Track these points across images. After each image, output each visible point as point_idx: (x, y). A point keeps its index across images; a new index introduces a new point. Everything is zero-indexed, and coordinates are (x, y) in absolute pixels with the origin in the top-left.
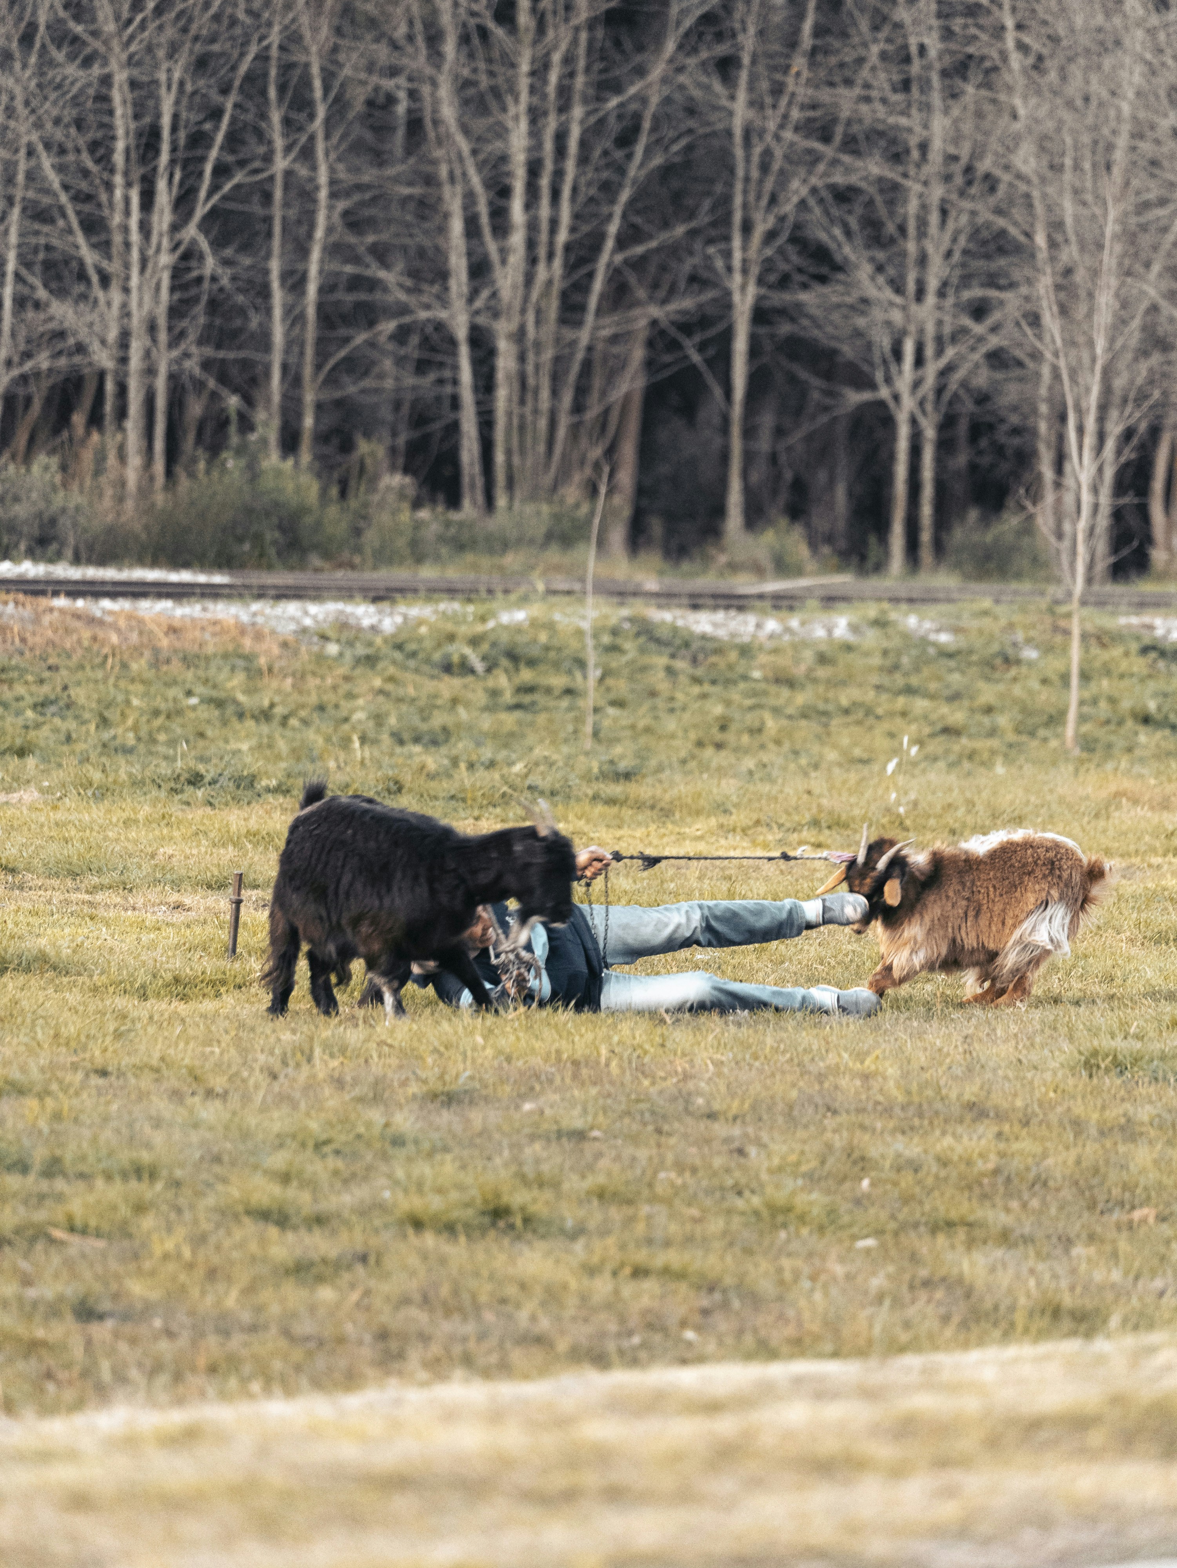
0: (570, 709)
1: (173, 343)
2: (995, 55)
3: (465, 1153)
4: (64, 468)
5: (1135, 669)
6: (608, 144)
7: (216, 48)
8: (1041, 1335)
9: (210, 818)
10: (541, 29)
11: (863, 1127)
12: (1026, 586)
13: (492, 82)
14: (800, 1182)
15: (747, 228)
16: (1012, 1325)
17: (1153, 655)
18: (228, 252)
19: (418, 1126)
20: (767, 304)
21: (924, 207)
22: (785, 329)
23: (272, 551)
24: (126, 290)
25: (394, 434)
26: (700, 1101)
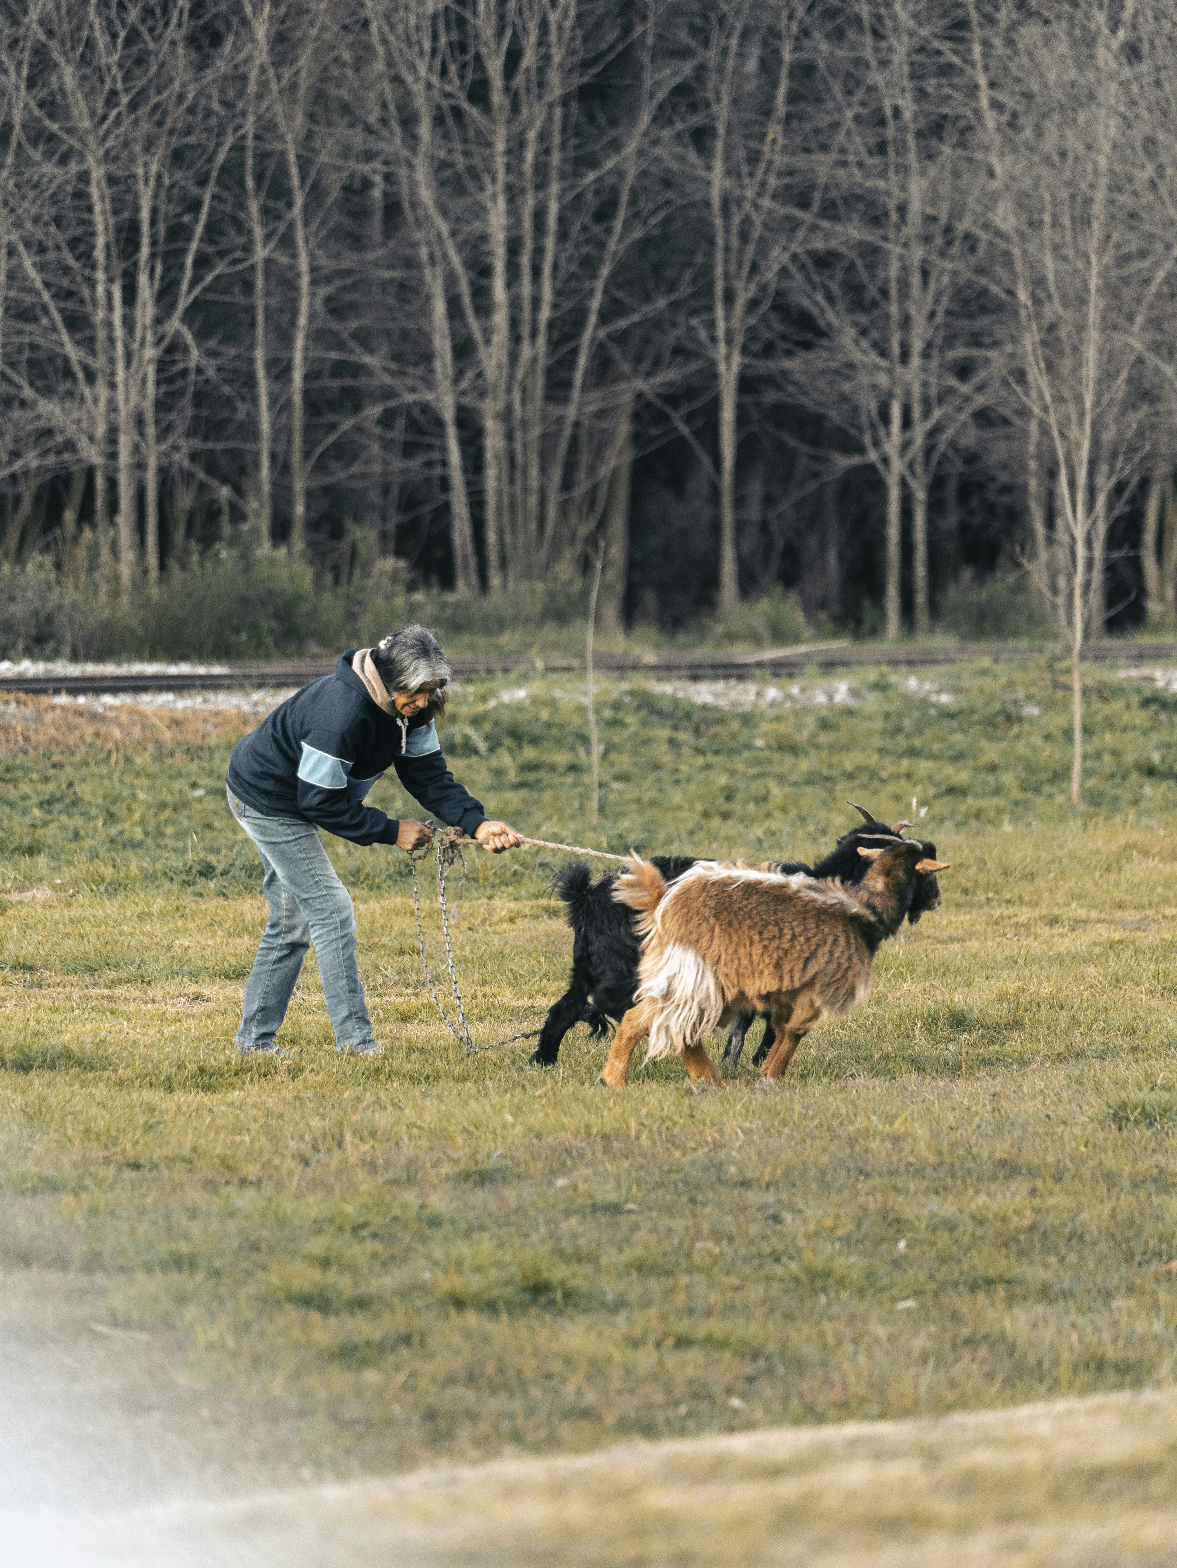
0: (575, 785)
1: (161, 437)
2: (970, 114)
3: (503, 1232)
4: (58, 566)
5: (1137, 722)
6: (588, 220)
7: (191, 140)
8: (1086, 1390)
9: (224, 908)
10: (515, 108)
11: (896, 1189)
12: (1024, 643)
13: (469, 162)
14: (838, 1246)
15: (729, 298)
16: (1057, 1381)
17: (1154, 707)
18: (212, 343)
19: (455, 1205)
20: (751, 372)
21: (905, 269)
22: (771, 396)
23: (269, 640)
24: (113, 386)
25: (384, 519)
26: (733, 1170)
